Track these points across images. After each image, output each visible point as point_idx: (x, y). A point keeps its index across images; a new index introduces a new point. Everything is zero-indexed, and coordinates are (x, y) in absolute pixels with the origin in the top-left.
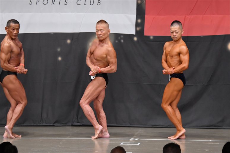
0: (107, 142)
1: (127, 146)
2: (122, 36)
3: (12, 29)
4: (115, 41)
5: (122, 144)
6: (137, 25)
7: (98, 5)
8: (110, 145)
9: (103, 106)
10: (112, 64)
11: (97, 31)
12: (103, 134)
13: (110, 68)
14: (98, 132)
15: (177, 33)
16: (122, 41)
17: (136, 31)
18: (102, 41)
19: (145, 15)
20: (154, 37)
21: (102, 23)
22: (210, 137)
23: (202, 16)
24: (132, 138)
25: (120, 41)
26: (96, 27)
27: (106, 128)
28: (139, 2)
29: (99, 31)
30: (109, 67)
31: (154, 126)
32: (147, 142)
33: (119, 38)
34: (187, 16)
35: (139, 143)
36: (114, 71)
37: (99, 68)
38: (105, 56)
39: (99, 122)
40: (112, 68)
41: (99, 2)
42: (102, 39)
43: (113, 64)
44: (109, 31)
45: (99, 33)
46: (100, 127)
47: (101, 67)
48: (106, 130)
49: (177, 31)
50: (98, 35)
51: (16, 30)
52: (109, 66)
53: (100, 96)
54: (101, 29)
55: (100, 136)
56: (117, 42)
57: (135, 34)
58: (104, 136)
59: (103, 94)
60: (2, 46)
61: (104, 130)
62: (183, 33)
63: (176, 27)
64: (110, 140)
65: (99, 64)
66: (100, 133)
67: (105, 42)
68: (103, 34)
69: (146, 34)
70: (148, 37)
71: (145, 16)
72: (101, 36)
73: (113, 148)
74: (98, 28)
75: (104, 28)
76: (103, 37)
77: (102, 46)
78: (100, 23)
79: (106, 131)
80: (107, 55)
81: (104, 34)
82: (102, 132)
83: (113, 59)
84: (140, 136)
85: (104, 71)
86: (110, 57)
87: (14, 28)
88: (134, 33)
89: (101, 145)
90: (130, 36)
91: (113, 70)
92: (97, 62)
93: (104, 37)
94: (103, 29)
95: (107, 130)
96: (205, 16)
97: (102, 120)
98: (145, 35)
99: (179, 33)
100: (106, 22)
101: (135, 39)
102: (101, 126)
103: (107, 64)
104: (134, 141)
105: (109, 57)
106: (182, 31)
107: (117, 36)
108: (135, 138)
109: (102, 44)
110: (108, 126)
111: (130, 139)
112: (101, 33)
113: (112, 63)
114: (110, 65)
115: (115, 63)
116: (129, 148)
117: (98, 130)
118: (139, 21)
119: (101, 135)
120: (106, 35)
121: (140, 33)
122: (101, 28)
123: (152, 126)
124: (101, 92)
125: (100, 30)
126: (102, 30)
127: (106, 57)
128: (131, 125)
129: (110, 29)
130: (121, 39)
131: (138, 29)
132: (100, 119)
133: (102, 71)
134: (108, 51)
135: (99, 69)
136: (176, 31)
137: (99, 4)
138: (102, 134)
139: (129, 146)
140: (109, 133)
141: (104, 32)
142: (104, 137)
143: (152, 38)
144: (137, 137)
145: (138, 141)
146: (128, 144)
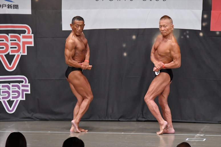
0: (172, 137)
1: (193, 142)
2: (188, 32)
3: (76, 26)
4: (180, 37)
5: (187, 139)
6: (203, 20)
7: (163, 1)
8: (175, 141)
9: (168, 101)
10: (176, 60)
11: (161, 26)
12: (168, 130)
13: (174, 63)
14: (163, 127)
16: (188, 36)
17: (202, 27)
18: (165, 37)
19: (211, 10)
21: (166, 18)
24: (197, 134)
25: (185, 37)
26: (160, 23)
27: (171, 123)
29: (163, 27)
30: (173, 62)
32: (213, 138)
33: (185, 34)
35: (205, 140)
36: (179, 66)
37: (162, 63)
38: (168, 51)
39: (164, 117)
40: (177, 63)
42: (165, 34)
43: (177, 60)
44: (173, 27)
45: (163, 28)
46: (165, 123)
47: (165, 63)
48: (171, 125)
50: (162, 30)
51: (80, 27)
52: (172, 61)
53: (165, 91)
54: (165, 25)
55: (165, 131)
56: (182, 37)
57: (201, 30)
58: (169, 132)
59: (168, 89)
60: (66, 42)
61: (169, 126)
64: (175, 136)
65: (163, 60)
66: (164, 129)
67: (168, 37)
68: (166, 30)
69: (212, 29)
70: (215, 32)
72: (165, 31)
73: (179, 144)
74: (161, 24)
75: (167, 23)
76: (167, 32)
77: (166, 42)
78: (164, 18)
79: (171, 127)
80: (171, 50)
81: (168, 30)
82: (167, 127)
83: (177, 54)
84: (206, 132)
85: (168, 67)
86: (174, 52)
87: (78, 25)
88: (200, 28)
89: (166, 140)
90: (196, 32)
91: (177, 65)
92: (161, 57)
93: (168, 33)
94: (166, 24)
95: (172, 126)
97: (167, 116)
100: (169, 18)
101: (201, 34)
102: (165, 121)
103: (171, 59)
104: (200, 137)
105: (172, 53)
107: (183, 32)
108: (201, 134)
109: (165, 39)
110: (173, 122)
111: (196, 135)
112: (165, 29)
113: (176, 58)
114: (174, 60)
115: (179, 58)
116: (195, 144)
117: (162, 126)
118: (205, 16)
119: (166, 131)
120: (170, 31)
121: (206, 28)
124: (165, 87)
125: (164, 26)
126: (165, 26)
127: (170, 52)
128: (196, 120)
129: (173, 24)
130: (187, 34)
131: (204, 24)
132: (165, 115)
133: (166, 66)
134: (172, 46)
135: (163, 65)
138: (166, 129)
139: (195, 142)
140: (174, 129)
141: (167, 28)
142: (169, 133)
143: (218, 33)
144: (202, 132)
145: (203, 137)
146: (193, 140)
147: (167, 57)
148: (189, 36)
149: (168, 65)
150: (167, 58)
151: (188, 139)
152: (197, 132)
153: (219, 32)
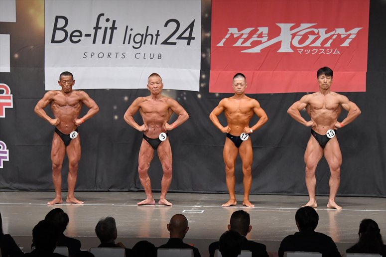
1: (189, 214)
2: (185, 93)
3: (62, 82)
5: (184, 211)
6: (201, 81)
7: (158, 59)
11: (153, 83)
16: (185, 98)
17: (200, 88)
19: (210, 70)
20: (219, 94)
24: (195, 205)
25: (182, 98)
28: (204, 56)
29: (155, 84)
31: (220, 192)
32: (211, 209)
33: (182, 95)
35: (203, 211)
41: (160, 55)
42: (158, 92)
49: (242, 84)
51: (67, 82)
56: (179, 99)
57: (199, 91)
68: (159, 87)
70: (214, 94)
72: (158, 89)
78: (155, 76)
84: (205, 202)
90: (194, 93)
94: (159, 81)
101: (199, 96)
104: (197, 209)
107: (179, 93)
108: (199, 205)
111: (193, 207)
118: (204, 76)
121: (204, 90)
122: (157, 81)
123: (217, 192)
126: (158, 83)
128: (194, 190)
130: (184, 96)
131: (202, 85)
137: (159, 57)
139: (192, 214)
141: (160, 85)
143: (217, 95)
145: (201, 209)
146: (190, 212)
152: (195, 202)
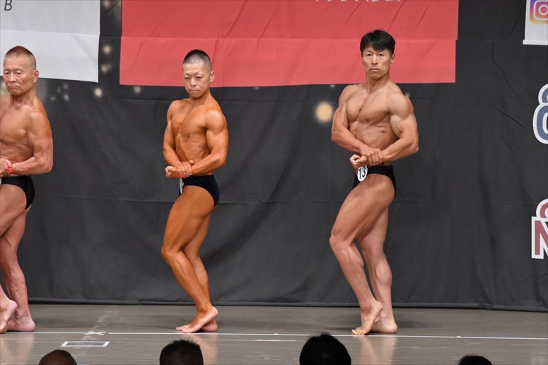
0: (28, 340)
1: (78, 350)
2: (66, 87)
4: (48, 99)
5: (64, 345)
6: (102, 59)
7: (5, 9)
8: (36, 347)
9: (18, 254)
10: (40, 153)
11: (8, 72)
12: (19, 322)
13: (36, 160)
14: (6, 316)
15: (198, 78)
16: (66, 97)
17: (101, 74)
18: (17, 98)
19: (121, 35)
20: (144, 88)
21: (20, 53)
22: (274, 326)
23: (256, 39)
24: (89, 330)
25: (60, 98)
26: (5, 65)
27: (27, 306)
28: (107, 4)
29: (12, 74)
30: (33, 158)
31: (144, 302)
32: (126, 339)
33: (59, 90)
34: (221, 40)
35: (106, 343)
36: (47, 169)
37: (8, 162)
38: (22, 132)
39: (8, 291)
41: (9, 2)
42: (18, 92)
43: (42, 153)
44: (36, 74)
45: (12, 77)
46: (12, 305)
47: (13, 160)
48: (26, 312)
49: (199, 76)
50: (10, 82)
52: (33, 156)
53: (11, 229)
54: (17, 69)
55: (10, 326)
56: (53, 99)
57: (97, 81)
58: (21, 327)
61: (21, 313)
62: (212, 78)
63: (196, 65)
64: (36, 335)
65: (11, 153)
66: (9, 320)
67: (24, 99)
68: (21, 81)
69: (124, 81)
70: (130, 88)
71: (123, 38)
72: (17, 84)
74: (10, 67)
75: (23, 65)
76: (22, 87)
77: (18, 108)
78: (15, 54)
79: (27, 315)
80: (28, 128)
81: (25, 81)
82: (15, 315)
84: (109, 326)
85: (22, 170)
86: (35, 133)
88: (93, 77)
89: (13, 347)
90: (86, 87)
91: (43, 165)
92: (4, 146)
93: (24, 88)
94: (21, 68)
95: (29, 312)
96: (262, 39)
97: (16, 289)
98: (121, 83)
99: (203, 79)
100: (28, 53)
101: (98, 92)
102: (12, 302)
104: (95, 338)
105: (31, 135)
106: (212, 75)
107: (54, 85)
108: (98, 330)
110: (30, 302)
111: (86, 334)
112: (17, 78)
113: (41, 149)
114: (35, 154)
115: (48, 148)
116: (83, 354)
117: (5, 312)
118: (107, 49)
119: (12, 324)
120: (29, 84)
121: (109, 78)
122: (17, 67)
123: (138, 302)
125: (15, 71)
126: (19, 72)
127: (26, 135)
128: (86, 297)
129: (37, 69)
130: (64, 91)
131: (105, 69)
132: (10, 287)
133: (17, 169)
134: (31, 120)
135: (10, 165)
136: (196, 73)
137: (8, 7)
138: (15, 321)
139: (83, 349)
140: (34, 320)
141: (24, 76)
142: (20, 329)
143: (137, 90)
144: (101, 327)
145: (103, 338)
146: (79, 345)
147: (21, 145)
148: (70, 95)
149: (21, 166)
150: (20, 148)
151: (66, 343)
152: (89, 326)
153: (142, 87)
